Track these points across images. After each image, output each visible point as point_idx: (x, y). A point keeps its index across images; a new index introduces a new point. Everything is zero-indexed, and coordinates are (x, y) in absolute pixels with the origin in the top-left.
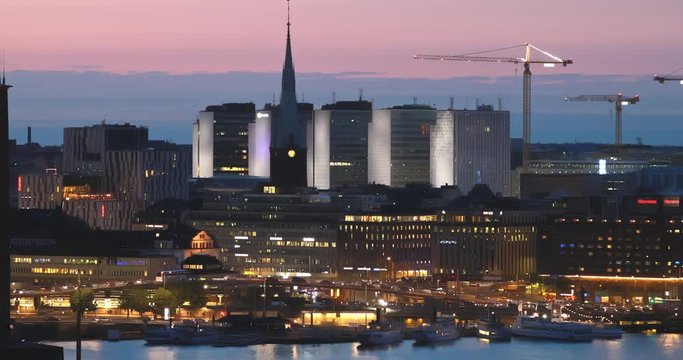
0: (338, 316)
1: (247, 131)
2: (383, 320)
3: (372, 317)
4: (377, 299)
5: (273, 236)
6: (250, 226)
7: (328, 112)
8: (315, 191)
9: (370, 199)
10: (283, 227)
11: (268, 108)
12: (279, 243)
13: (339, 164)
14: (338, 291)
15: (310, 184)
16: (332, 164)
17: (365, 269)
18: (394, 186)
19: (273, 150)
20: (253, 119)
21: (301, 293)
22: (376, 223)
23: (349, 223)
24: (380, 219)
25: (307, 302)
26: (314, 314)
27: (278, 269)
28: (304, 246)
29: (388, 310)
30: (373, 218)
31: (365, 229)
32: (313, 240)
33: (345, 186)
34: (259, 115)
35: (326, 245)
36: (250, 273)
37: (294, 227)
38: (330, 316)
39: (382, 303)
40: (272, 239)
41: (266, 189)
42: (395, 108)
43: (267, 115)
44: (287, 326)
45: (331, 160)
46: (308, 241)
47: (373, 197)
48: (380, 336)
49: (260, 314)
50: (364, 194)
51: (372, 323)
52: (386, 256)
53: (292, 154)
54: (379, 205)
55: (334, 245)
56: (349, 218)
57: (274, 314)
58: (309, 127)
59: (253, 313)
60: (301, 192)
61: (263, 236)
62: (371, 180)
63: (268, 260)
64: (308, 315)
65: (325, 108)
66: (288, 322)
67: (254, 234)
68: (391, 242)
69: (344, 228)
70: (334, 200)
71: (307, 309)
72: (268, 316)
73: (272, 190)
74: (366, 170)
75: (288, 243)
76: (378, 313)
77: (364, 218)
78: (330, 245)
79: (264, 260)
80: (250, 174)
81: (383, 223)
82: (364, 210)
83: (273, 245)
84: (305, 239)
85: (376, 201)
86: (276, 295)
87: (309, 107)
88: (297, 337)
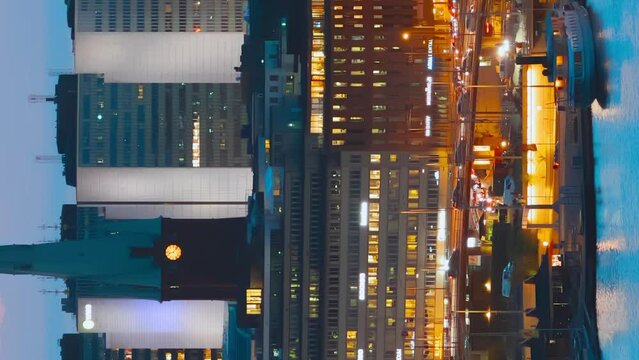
0: (534, 148)
1: (122, 351)
2: (542, 51)
3: (534, 73)
4: (495, 62)
5: (356, 293)
6: (335, 344)
7: (80, 171)
8: (256, 201)
9: (274, 78)
10: (336, 271)
11: (71, 306)
12: (372, 280)
13: (196, 146)
14: (477, 148)
15: (242, 212)
16: (196, 163)
17: (428, 90)
18: (245, 25)
19: (165, 296)
20: (96, 339)
21: (483, 231)
22: (328, 64)
23: (328, 124)
24: (318, 56)
25: (503, 218)
26: (531, 201)
27: (430, 281)
28: (379, 224)
29: (520, 37)
30: (317, 71)
31: (340, 90)
32: (364, 205)
33: (246, 132)
34: (88, 325)
35: (375, 175)
36: (438, 344)
37: (336, 248)
38: (534, 165)
39: (503, 50)
40: (362, 297)
41: (252, 309)
42: (71, 23)
43: (88, 308)
44: (556, 262)
45: (187, 164)
46: (367, 215)
47: (269, 72)
48: (578, 56)
49: (530, 323)
50: (263, 91)
51: (549, 73)
52: (400, 42)
53: (173, 253)
54: (288, 59)
55: (376, 158)
56: (317, 125)
57: (530, 291)
58: (112, 213)
59: (527, 338)
60: (258, 232)
61: (355, 315)
62: (232, 77)
63: (409, 304)
64: (532, 216)
65: (71, 178)
66: (547, 258)
67: (352, 335)
68: (368, 30)
69: (338, 137)
70: (277, 158)
71: (518, 217)
72: (533, 305)
73: (253, 296)
74: (209, 86)
75: (371, 259)
76: (526, 61)
77: (317, 91)
78: (375, 167)
79: (409, 314)
80: (219, 345)
81: (328, 50)
82: (297, 91)
83: (377, 293)
84: (363, 222)
85: (279, 65)
86: (488, 286)
87: (69, 213)
88: (582, 240)
